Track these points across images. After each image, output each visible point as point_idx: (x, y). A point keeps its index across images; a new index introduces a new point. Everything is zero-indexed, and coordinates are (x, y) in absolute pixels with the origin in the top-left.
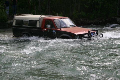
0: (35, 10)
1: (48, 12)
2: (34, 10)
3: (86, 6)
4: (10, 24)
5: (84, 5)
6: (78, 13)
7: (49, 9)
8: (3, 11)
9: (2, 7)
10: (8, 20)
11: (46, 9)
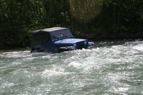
0: (72, 25)
1: (85, 27)
5: (124, 18)
6: (118, 27)
7: (86, 23)
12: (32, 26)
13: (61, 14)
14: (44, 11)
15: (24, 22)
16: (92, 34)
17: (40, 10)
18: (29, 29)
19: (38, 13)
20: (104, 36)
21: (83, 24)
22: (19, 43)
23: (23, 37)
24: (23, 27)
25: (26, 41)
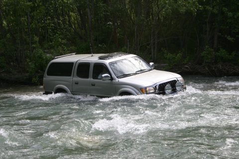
0: (127, 47)
1: (152, 50)
2: (125, 47)
3: (229, 38)
5: (226, 36)
6: (214, 53)
7: (154, 44)
8: (64, 50)
9: (64, 41)
11: (148, 45)
12: (52, 47)
13: (109, 25)
14: (77, 19)
15: (37, 39)
16: (165, 63)
17: (69, 16)
20: (187, 68)
22: (25, 78)
23: (33, 66)
25: (39, 74)
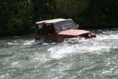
4: (33, 30)
6: (99, 17)
8: (26, 18)
10: (31, 26)
12: (20, 16)
13: (47, 5)
14: (31, 2)
15: (13, 12)
17: (27, 1)
18: (17, 18)
19: (25, 4)
21: (67, 14)
24: (11, 18)
